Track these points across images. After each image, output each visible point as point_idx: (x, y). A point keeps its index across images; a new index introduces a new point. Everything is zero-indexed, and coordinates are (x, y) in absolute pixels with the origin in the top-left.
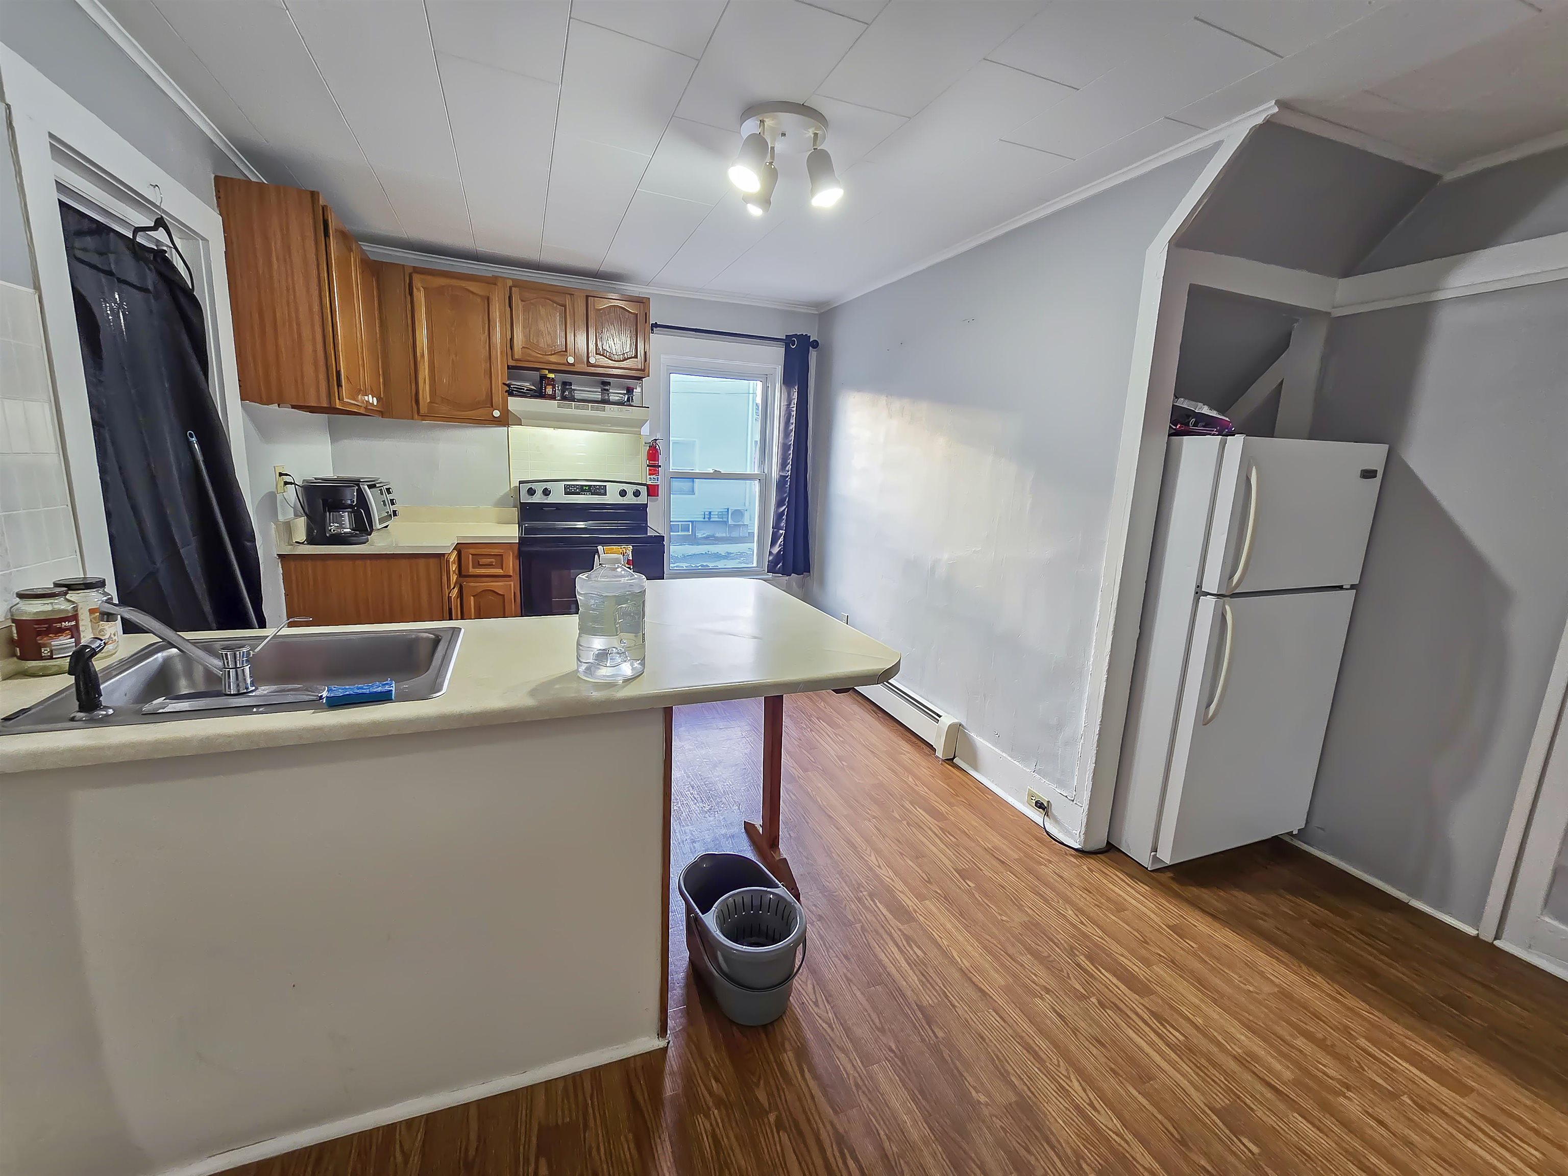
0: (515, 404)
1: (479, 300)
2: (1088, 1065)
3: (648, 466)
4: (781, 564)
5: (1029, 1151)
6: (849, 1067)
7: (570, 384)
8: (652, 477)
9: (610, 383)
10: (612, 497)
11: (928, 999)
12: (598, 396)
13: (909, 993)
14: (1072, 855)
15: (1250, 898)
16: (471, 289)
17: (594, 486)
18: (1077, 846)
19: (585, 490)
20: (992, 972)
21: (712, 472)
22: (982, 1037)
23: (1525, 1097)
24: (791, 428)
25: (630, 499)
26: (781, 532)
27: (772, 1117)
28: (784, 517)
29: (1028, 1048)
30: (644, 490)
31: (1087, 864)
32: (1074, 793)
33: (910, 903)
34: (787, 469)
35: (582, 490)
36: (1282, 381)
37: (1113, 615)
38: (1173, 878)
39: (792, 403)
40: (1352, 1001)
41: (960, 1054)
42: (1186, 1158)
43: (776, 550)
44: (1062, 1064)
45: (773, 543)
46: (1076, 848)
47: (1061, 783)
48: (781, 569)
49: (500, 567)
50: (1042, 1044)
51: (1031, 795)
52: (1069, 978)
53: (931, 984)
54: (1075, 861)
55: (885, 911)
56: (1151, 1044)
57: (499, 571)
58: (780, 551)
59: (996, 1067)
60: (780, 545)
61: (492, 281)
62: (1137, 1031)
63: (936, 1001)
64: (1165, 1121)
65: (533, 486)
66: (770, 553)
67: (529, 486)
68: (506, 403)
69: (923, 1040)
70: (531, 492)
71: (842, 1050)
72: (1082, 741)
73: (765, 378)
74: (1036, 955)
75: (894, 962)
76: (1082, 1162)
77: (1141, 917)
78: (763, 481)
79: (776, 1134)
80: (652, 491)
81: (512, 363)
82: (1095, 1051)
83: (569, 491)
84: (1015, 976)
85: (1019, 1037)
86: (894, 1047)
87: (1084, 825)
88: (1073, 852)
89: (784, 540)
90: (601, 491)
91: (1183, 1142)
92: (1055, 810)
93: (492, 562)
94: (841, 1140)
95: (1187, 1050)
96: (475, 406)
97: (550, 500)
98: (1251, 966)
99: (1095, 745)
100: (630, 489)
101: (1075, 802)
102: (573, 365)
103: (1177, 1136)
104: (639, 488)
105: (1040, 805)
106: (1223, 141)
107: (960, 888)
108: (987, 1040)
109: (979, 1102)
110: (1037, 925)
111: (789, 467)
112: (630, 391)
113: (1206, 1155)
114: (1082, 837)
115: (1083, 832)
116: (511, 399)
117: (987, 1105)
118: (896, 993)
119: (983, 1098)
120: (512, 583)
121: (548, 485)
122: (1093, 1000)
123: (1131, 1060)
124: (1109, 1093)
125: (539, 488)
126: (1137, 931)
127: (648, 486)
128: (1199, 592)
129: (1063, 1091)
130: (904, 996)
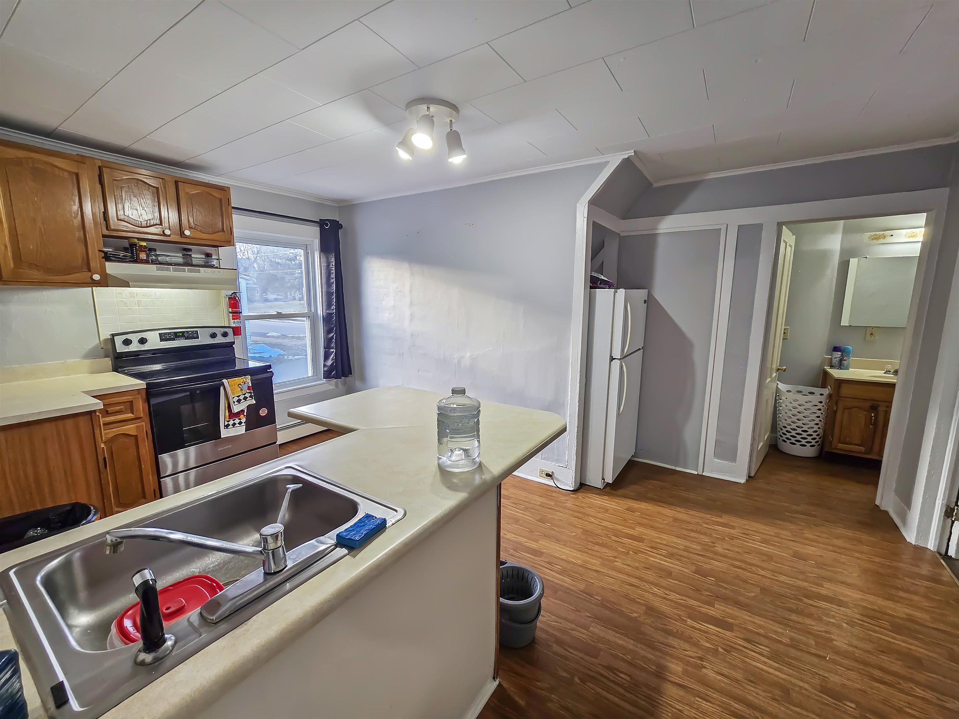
0: (112, 268)
1: (66, 175)
2: (651, 579)
3: (230, 312)
4: (335, 372)
5: (666, 625)
6: (582, 635)
7: (155, 250)
8: (236, 321)
9: (191, 249)
10: (204, 339)
11: (582, 586)
12: (181, 260)
13: (573, 588)
14: (572, 494)
15: (638, 487)
16: (57, 164)
17: (187, 332)
18: (572, 489)
19: (179, 336)
20: (591, 560)
21: (275, 313)
22: (613, 590)
23: (745, 522)
24: (332, 281)
25: (219, 340)
26: (332, 350)
27: (576, 679)
28: (334, 340)
29: (631, 585)
30: (230, 331)
31: (580, 495)
32: (567, 464)
33: (535, 546)
34: (332, 308)
35: (176, 336)
36: (603, 262)
37: (579, 374)
38: (610, 489)
39: (331, 265)
40: (692, 512)
41: (614, 603)
42: (702, 594)
43: (329, 363)
44: (645, 584)
45: (326, 358)
46: (571, 490)
47: (558, 461)
48: (335, 375)
49: (130, 411)
50: (633, 581)
51: (542, 471)
52: (616, 548)
53: (576, 579)
54: (574, 496)
55: (528, 555)
56: (661, 559)
57: (130, 415)
58: (333, 363)
59: (627, 599)
60: (332, 359)
61: (81, 160)
62: (653, 557)
63: (585, 585)
64: (688, 586)
65: (129, 337)
66: (325, 366)
67: (124, 337)
68: (104, 268)
69: (596, 605)
70: (127, 342)
71: (573, 630)
72: (568, 437)
73: (306, 248)
74: (597, 544)
75: (553, 577)
76: (681, 617)
77: (614, 510)
78: (312, 317)
79: (585, 686)
80: (237, 331)
81: (106, 232)
82: (649, 573)
83: (163, 338)
84: (601, 558)
85: (623, 582)
86: (589, 615)
87: (574, 477)
88: (571, 492)
89: (335, 356)
90: (194, 336)
91: (697, 590)
92: (556, 475)
93: (122, 409)
94: (610, 668)
95: (671, 555)
96: (69, 270)
97: (146, 347)
98: (659, 513)
99: (576, 438)
100: (219, 332)
101: (567, 468)
102: (169, 236)
103: (694, 589)
104: (226, 330)
105: (548, 475)
106: (609, 161)
107: (546, 529)
108: (616, 590)
109: (636, 617)
110: (587, 531)
111: (333, 307)
112: (208, 255)
113: (706, 590)
114: (573, 484)
115: (573, 481)
116: (107, 264)
117: (639, 617)
118: (567, 591)
119: (635, 615)
120: (144, 423)
121: (144, 335)
122: (631, 552)
123: (661, 569)
124: (666, 586)
125: (135, 338)
126: (620, 517)
127: (233, 328)
128: (612, 359)
129: (655, 594)
130: (572, 590)
